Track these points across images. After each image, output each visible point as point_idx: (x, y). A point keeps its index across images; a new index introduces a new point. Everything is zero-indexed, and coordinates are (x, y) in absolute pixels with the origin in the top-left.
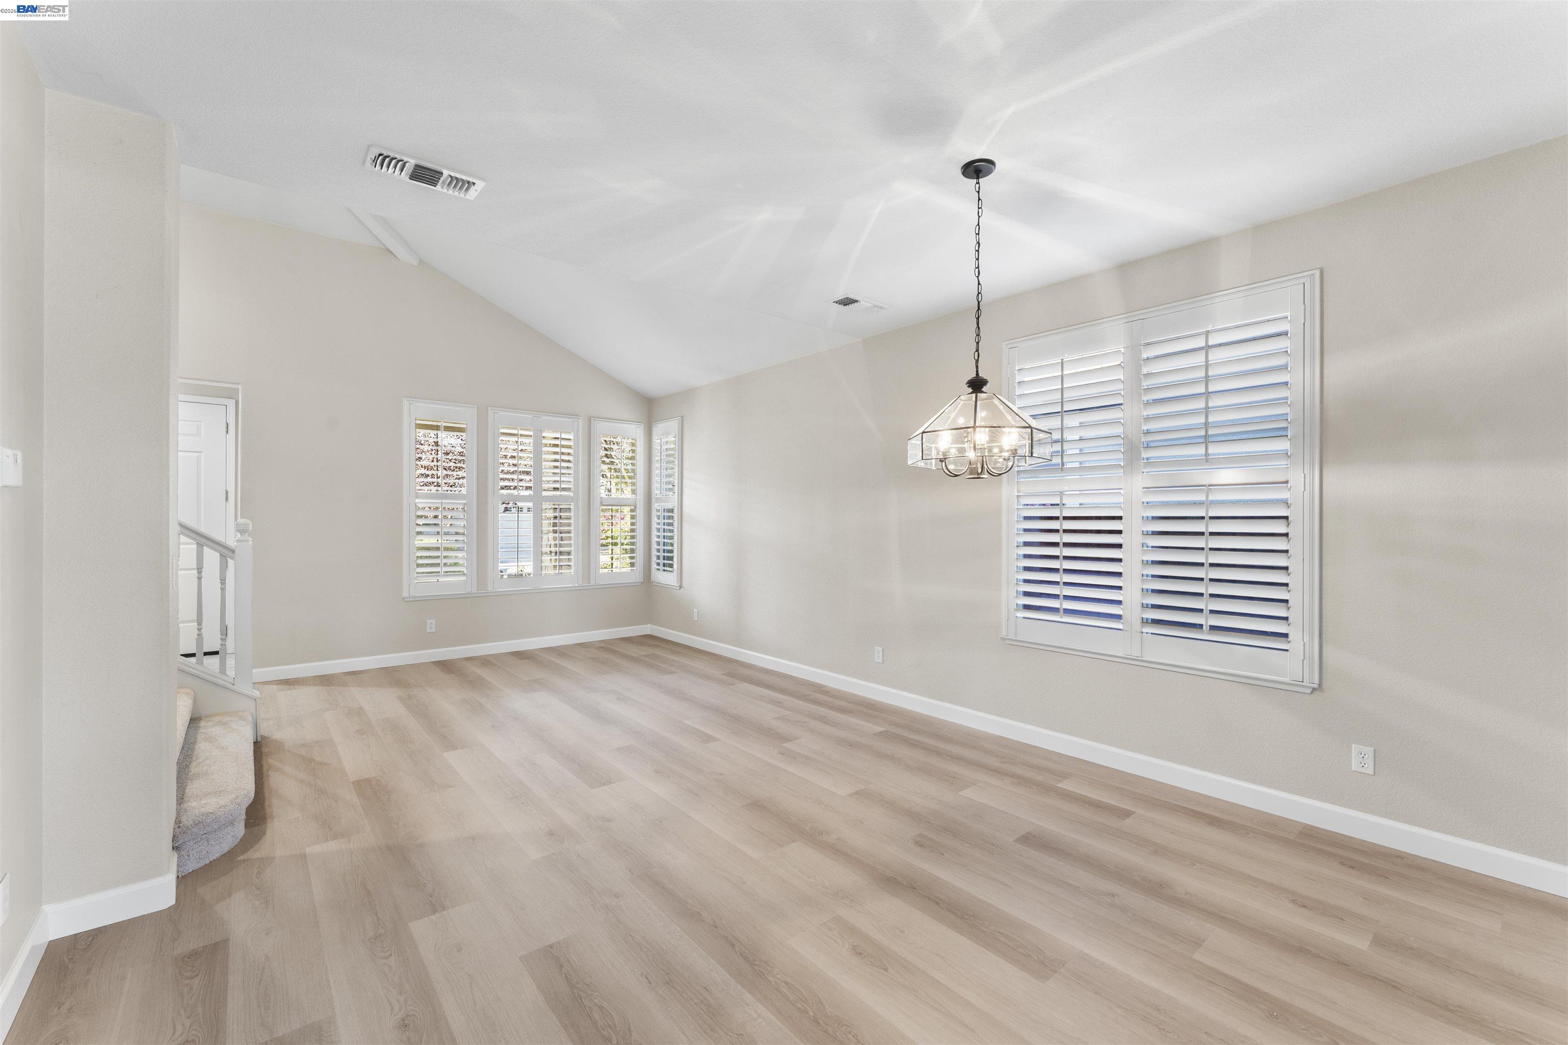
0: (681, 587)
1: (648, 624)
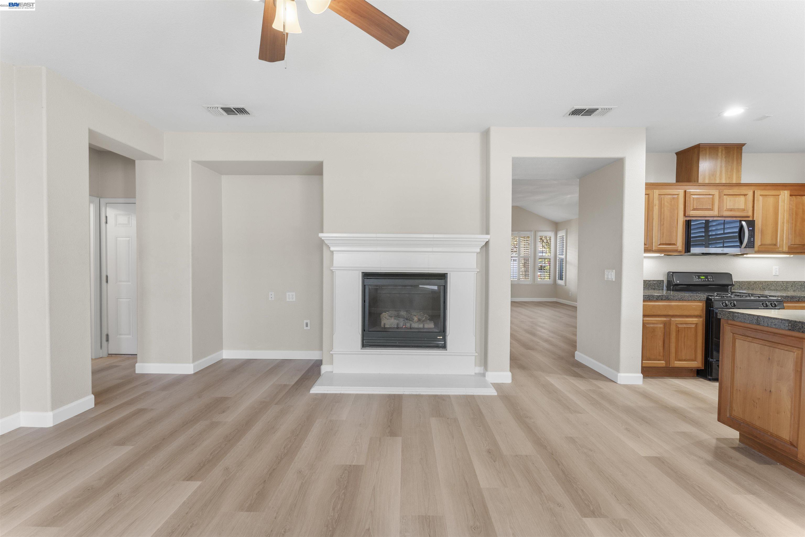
0: (566, 285)
1: (555, 298)
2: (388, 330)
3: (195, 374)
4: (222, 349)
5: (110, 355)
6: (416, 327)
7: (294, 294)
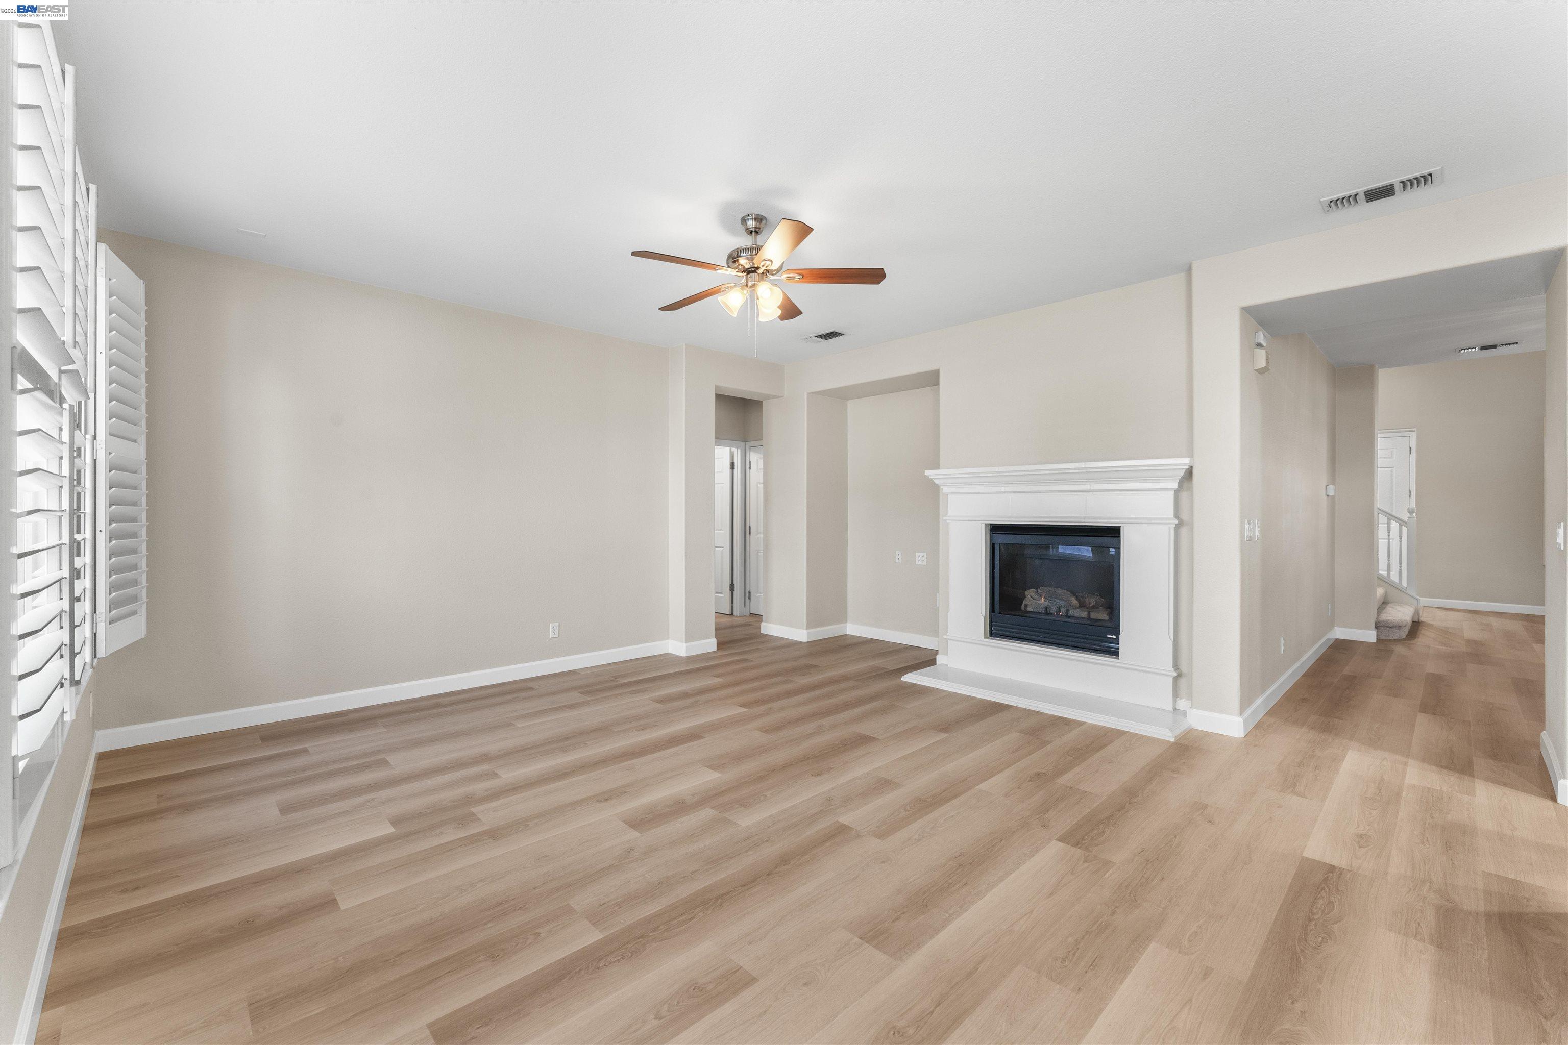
2: (1028, 615)
3: (808, 642)
4: (846, 621)
5: (752, 615)
6: (1076, 615)
7: (925, 554)
